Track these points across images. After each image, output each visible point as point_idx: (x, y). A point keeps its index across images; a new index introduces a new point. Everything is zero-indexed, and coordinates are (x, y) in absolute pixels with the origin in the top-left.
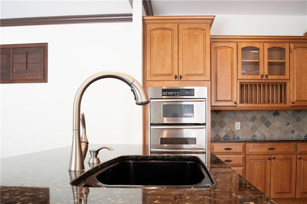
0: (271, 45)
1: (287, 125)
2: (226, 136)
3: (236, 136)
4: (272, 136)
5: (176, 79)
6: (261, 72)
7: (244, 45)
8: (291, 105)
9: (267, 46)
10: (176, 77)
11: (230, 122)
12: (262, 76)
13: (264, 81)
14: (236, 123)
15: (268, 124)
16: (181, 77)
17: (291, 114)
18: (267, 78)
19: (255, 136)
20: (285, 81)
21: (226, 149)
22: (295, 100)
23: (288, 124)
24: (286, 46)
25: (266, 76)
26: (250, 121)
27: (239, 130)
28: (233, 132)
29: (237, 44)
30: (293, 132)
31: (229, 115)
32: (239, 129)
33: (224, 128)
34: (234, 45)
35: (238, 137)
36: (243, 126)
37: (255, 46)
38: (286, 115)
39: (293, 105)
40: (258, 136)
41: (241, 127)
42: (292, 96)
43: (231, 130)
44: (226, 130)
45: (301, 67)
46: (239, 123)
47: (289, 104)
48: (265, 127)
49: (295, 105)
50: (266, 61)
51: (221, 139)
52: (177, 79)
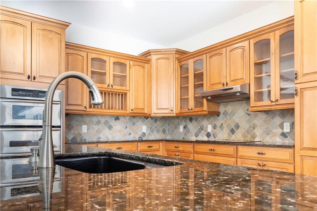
0: (116, 60)
1: (126, 129)
2: (74, 138)
3: (83, 138)
4: (114, 137)
5: (29, 79)
6: (107, 82)
7: (94, 56)
8: (131, 111)
9: (112, 60)
10: (29, 77)
11: (77, 125)
12: (109, 85)
13: (109, 90)
14: (83, 126)
15: (110, 127)
16: (34, 78)
17: (128, 120)
18: (112, 87)
19: (100, 138)
20: (126, 92)
22: (133, 108)
23: (126, 127)
24: (127, 62)
25: (112, 85)
26: (95, 125)
27: (86, 133)
28: (80, 135)
29: (87, 54)
30: (130, 134)
31: (76, 119)
32: (86, 131)
33: (72, 131)
34: (84, 54)
35: (85, 139)
36: (89, 129)
37: (102, 58)
38: (125, 120)
39: (132, 112)
40: (102, 138)
41: (88, 130)
42: (131, 104)
43: (79, 132)
44: (73, 132)
45: (138, 82)
46: (86, 126)
47: (129, 111)
48: (108, 130)
49: (134, 112)
50: (112, 73)
51: (69, 141)
52: (30, 80)
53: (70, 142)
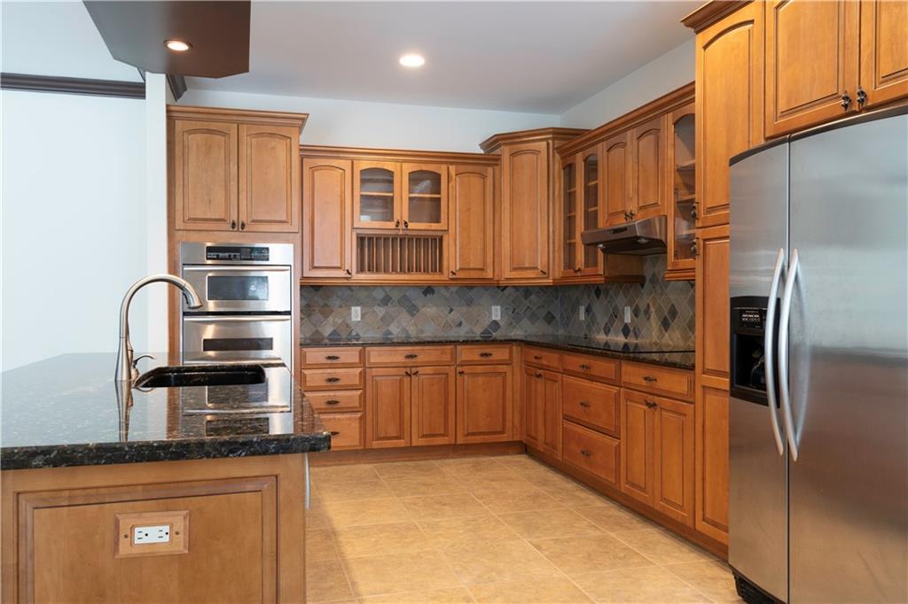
0: (415, 167)
2: (334, 332)
3: (354, 333)
4: (422, 332)
5: (233, 228)
6: (397, 216)
7: (365, 165)
8: (451, 276)
9: (409, 168)
10: (234, 224)
11: (341, 307)
12: (398, 222)
13: (401, 232)
14: (353, 308)
15: (413, 310)
16: (243, 225)
18: (407, 226)
19: (390, 333)
20: (440, 234)
21: (329, 358)
22: (458, 268)
23: (451, 310)
24: (442, 169)
25: (406, 223)
26: (379, 305)
27: (359, 322)
28: (347, 326)
29: (352, 163)
30: (460, 324)
31: (340, 293)
32: (359, 319)
33: (331, 319)
34: (346, 164)
35: (357, 335)
36: (366, 314)
37: (385, 167)
38: (447, 294)
39: (454, 277)
40: (395, 333)
41: (363, 316)
42: (452, 259)
43: (344, 321)
44: (334, 322)
45: (469, 210)
46: (359, 308)
47: (445, 276)
48: (409, 317)
49: (457, 276)
50: (406, 196)
51: (323, 339)
52: (236, 229)
53: (327, 341)
